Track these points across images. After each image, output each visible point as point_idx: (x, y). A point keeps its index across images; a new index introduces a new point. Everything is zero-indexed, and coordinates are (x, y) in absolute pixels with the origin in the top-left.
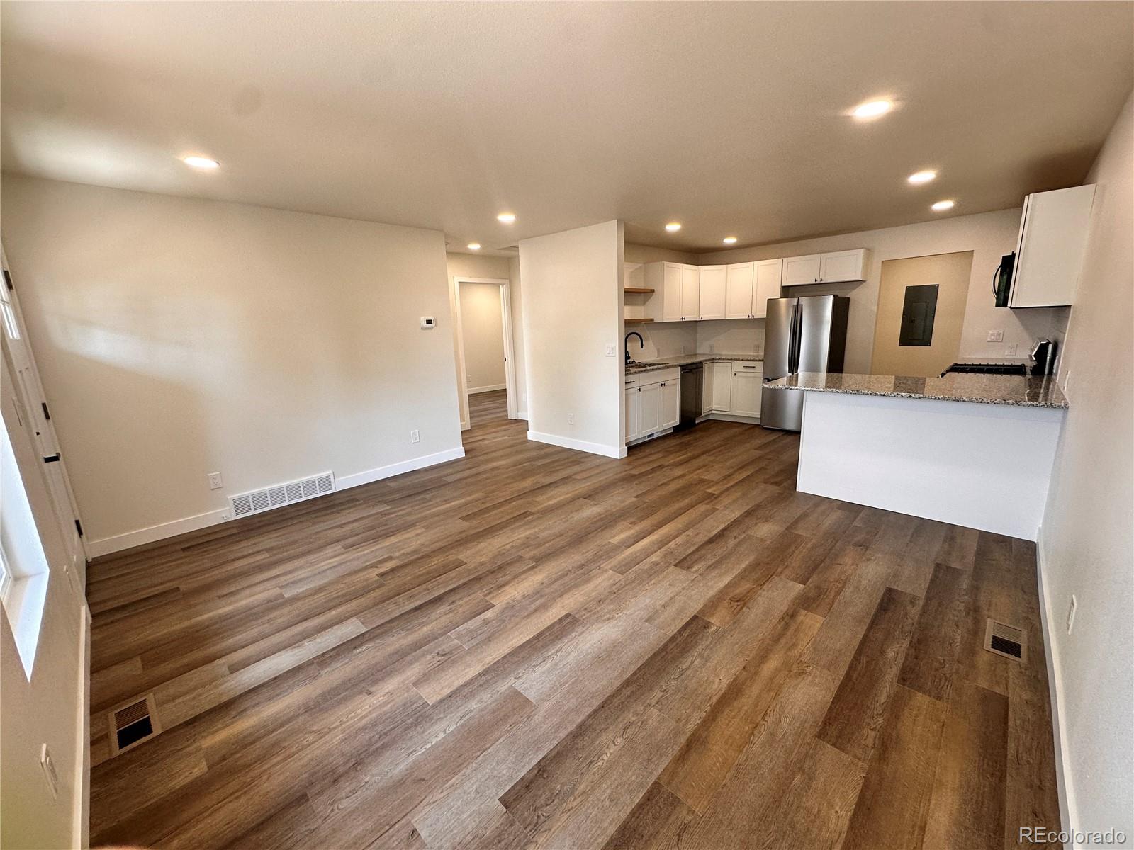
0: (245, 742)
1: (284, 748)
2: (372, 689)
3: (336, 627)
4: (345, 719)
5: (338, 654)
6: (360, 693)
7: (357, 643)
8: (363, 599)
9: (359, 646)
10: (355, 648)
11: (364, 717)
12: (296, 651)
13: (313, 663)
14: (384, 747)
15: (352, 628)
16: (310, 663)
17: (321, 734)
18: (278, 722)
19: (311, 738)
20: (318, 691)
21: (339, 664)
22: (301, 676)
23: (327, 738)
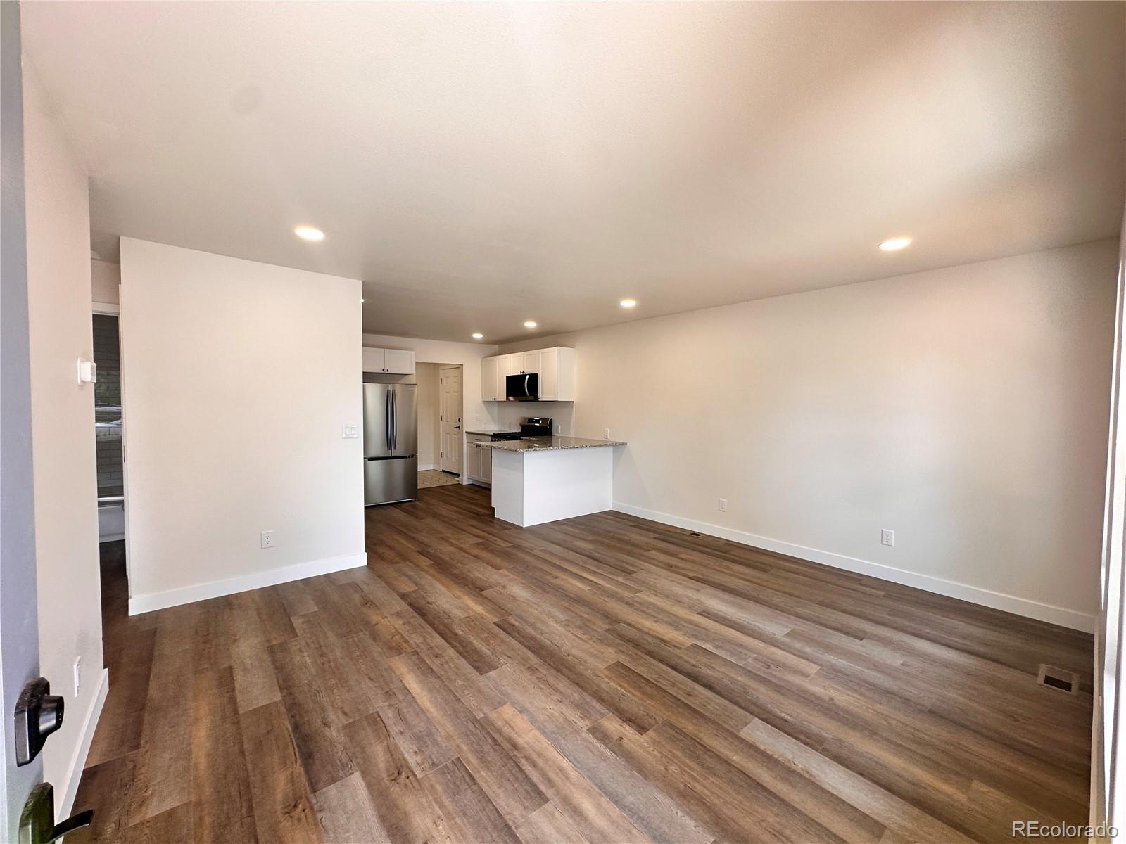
0: (934, 766)
1: (914, 736)
2: (827, 699)
3: (762, 747)
4: (864, 708)
5: (802, 732)
6: (835, 705)
7: (779, 722)
8: (701, 735)
9: (782, 719)
10: (786, 721)
11: (854, 697)
12: (815, 772)
13: (824, 748)
14: (866, 682)
15: (758, 733)
16: (825, 752)
17: (886, 717)
18: (899, 748)
19: (893, 722)
20: (851, 732)
21: (813, 727)
22: (844, 753)
23: (885, 712)
